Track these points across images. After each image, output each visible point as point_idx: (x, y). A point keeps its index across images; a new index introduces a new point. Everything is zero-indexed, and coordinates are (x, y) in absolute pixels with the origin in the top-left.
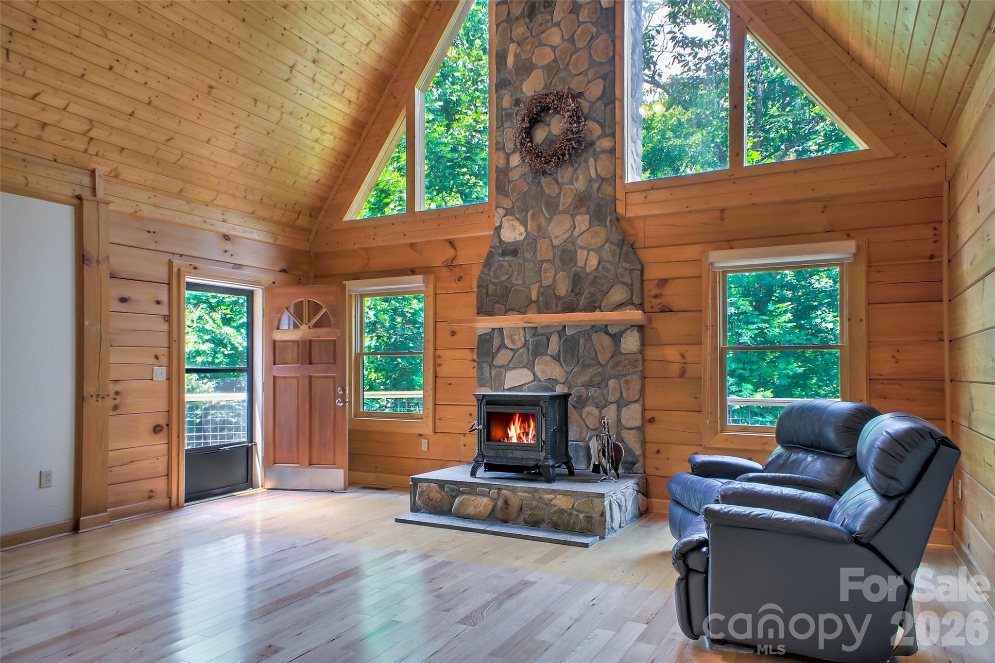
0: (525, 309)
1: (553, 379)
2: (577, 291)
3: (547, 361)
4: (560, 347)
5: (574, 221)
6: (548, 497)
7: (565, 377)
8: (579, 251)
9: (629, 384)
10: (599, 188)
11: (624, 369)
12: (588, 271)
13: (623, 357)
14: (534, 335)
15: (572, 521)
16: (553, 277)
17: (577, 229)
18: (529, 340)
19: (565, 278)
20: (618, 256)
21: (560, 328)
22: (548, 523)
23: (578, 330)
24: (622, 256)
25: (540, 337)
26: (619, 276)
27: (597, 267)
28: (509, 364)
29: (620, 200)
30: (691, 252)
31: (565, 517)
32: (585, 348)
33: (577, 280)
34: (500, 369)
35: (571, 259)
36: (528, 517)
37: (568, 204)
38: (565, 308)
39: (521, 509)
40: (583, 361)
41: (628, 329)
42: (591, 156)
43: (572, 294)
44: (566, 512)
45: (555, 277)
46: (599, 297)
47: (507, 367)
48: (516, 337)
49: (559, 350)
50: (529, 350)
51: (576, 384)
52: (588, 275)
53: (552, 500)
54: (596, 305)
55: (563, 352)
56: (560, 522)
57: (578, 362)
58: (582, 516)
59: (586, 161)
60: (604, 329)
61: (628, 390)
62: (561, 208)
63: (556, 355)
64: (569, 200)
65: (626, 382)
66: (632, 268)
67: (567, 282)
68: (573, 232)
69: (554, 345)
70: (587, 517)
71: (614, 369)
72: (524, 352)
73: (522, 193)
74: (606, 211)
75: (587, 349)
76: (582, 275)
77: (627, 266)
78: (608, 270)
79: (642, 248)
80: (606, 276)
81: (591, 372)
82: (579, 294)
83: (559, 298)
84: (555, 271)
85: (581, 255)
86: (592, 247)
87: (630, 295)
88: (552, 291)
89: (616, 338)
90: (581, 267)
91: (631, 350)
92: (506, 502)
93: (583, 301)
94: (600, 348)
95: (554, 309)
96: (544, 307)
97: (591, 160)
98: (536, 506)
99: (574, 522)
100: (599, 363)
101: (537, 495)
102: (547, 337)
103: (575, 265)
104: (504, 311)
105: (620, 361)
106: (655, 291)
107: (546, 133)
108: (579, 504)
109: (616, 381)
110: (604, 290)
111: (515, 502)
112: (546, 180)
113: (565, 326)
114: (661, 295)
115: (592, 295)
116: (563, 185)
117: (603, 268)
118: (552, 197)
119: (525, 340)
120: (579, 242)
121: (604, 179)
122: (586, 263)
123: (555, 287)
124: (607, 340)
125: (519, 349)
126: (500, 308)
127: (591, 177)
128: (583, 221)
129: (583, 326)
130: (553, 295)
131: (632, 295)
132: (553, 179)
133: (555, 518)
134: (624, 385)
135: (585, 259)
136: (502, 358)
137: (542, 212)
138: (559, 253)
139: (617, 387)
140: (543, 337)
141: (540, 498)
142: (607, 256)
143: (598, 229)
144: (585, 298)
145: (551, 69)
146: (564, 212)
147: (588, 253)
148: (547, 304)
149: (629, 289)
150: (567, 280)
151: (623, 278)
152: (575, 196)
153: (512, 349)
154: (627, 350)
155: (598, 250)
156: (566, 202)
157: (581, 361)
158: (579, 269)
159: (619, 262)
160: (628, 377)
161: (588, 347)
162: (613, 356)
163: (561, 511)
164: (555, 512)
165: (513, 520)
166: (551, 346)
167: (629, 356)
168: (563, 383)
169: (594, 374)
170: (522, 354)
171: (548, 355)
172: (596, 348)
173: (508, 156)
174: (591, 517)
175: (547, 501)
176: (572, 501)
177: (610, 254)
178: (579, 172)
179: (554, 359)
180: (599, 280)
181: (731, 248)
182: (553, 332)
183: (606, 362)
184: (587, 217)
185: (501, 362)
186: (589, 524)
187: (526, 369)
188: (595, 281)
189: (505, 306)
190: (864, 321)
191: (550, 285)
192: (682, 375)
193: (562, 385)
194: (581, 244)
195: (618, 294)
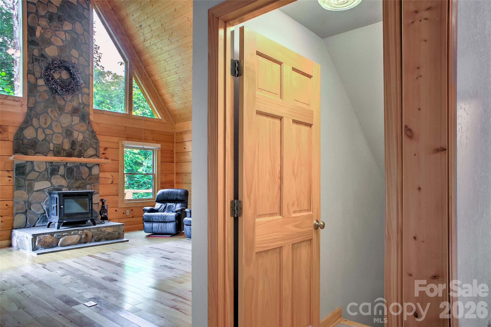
0: (47, 153)
1: (61, 185)
2: (73, 148)
3: (58, 177)
4: (65, 172)
5: (72, 118)
6: (103, 229)
7: (67, 185)
8: (75, 132)
9: (95, 187)
10: (83, 107)
11: (93, 181)
12: (78, 140)
13: (93, 176)
14: (51, 166)
15: (113, 236)
16: (62, 141)
17: (74, 122)
18: (49, 168)
19: (68, 142)
20: (91, 136)
21: (66, 163)
22: (104, 239)
23: (74, 164)
24: (93, 137)
25: (54, 167)
26: (91, 144)
27: (82, 140)
28: (36, 178)
29: (91, 114)
30: (116, 139)
31: (111, 235)
32: (77, 172)
33: (73, 144)
34: (31, 181)
35: (71, 134)
36: (96, 239)
37: (69, 110)
38: (68, 155)
39: (93, 236)
40: (76, 178)
41: (95, 165)
42: (80, 93)
43: (71, 149)
44: (111, 233)
45: (63, 141)
46: (83, 152)
47: (36, 180)
48: (41, 166)
49: (65, 173)
50: (48, 172)
51: (73, 187)
52: (78, 142)
53: (105, 230)
54: (82, 155)
55: (66, 174)
56: (108, 237)
57: (73, 178)
58: (117, 233)
59: (78, 95)
60: (86, 165)
61: (95, 189)
62: (66, 111)
63: (63, 175)
64: (70, 109)
65: (94, 186)
66: (96, 142)
67: (69, 144)
68: (71, 123)
69: (62, 170)
70: (118, 233)
71: (89, 181)
72: (46, 173)
73: (45, 99)
74: (86, 117)
75: (78, 173)
76: (76, 142)
77: (94, 141)
78: (87, 142)
79: (98, 135)
80: (86, 144)
81: (80, 182)
82: (74, 149)
83: (64, 150)
84: (63, 138)
85: (75, 134)
86: (81, 131)
87: (96, 152)
88: (61, 147)
89: (90, 169)
90: (75, 138)
91: (96, 174)
92: (86, 235)
93: (76, 153)
94: (83, 172)
95: (63, 155)
96: (57, 153)
97: (80, 96)
98: (99, 234)
99: (114, 236)
100: (83, 179)
101: (99, 230)
102: (58, 167)
103: (73, 137)
104: (34, 153)
105: (92, 178)
106: (103, 152)
107: (59, 76)
108: (116, 229)
109: (90, 185)
110: (85, 149)
111: (90, 234)
112: (59, 97)
113: (67, 163)
114: (105, 154)
115: (80, 151)
116: (67, 101)
117: (85, 140)
118: (61, 105)
119: (46, 167)
120: (75, 127)
121: (85, 105)
122: (78, 137)
123: (63, 145)
124: (86, 169)
125: (43, 172)
126: (31, 151)
127: (80, 102)
128: (76, 119)
129: (76, 163)
130: (62, 149)
131: (97, 152)
132: (62, 97)
133: (107, 237)
134: (93, 187)
135: (77, 135)
136: (32, 176)
137: (56, 111)
138: (65, 131)
139: (90, 188)
140: (56, 167)
141: (101, 230)
142: (87, 136)
143: (83, 124)
144: (77, 151)
145: (61, 49)
146: (67, 113)
147: (79, 133)
148: (59, 152)
149: (95, 150)
150: (69, 143)
151: (93, 145)
152: (72, 108)
153: (38, 172)
154: (95, 174)
155: (83, 133)
156: (68, 109)
157: (75, 178)
158: (75, 139)
159: (91, 139)
160: (95, 184)
161: (78, 172)
162: (89, 176)
163: (109, 233)
164: (107, 234)
165: (90, 241)
166: (60, 171)
167: (95, 176)
168: (66, 187)
169: (81, 183)
170: (44, 174)
171: (59, 175)
172: (82, 172)
173: (37, 79)
174: (120, 233)
175: (103, 231)
176: (113, 229)
177: (88, 135)
178: (74, 98)
179: (62, 177)
180: (83, 145)
181: (128, 140)
182: (62, 165)
183: (86, 178)
184: (78, 118)
185: (32, 178)
186: (119, 235)
187: (47, 181)
188: (81, 145)
189: (35, 151)
190: (160, 167)
191: (60, 144)
192: (112, 183)
193: (66, 188)
194: (75, 129)
195: (91, 151)
